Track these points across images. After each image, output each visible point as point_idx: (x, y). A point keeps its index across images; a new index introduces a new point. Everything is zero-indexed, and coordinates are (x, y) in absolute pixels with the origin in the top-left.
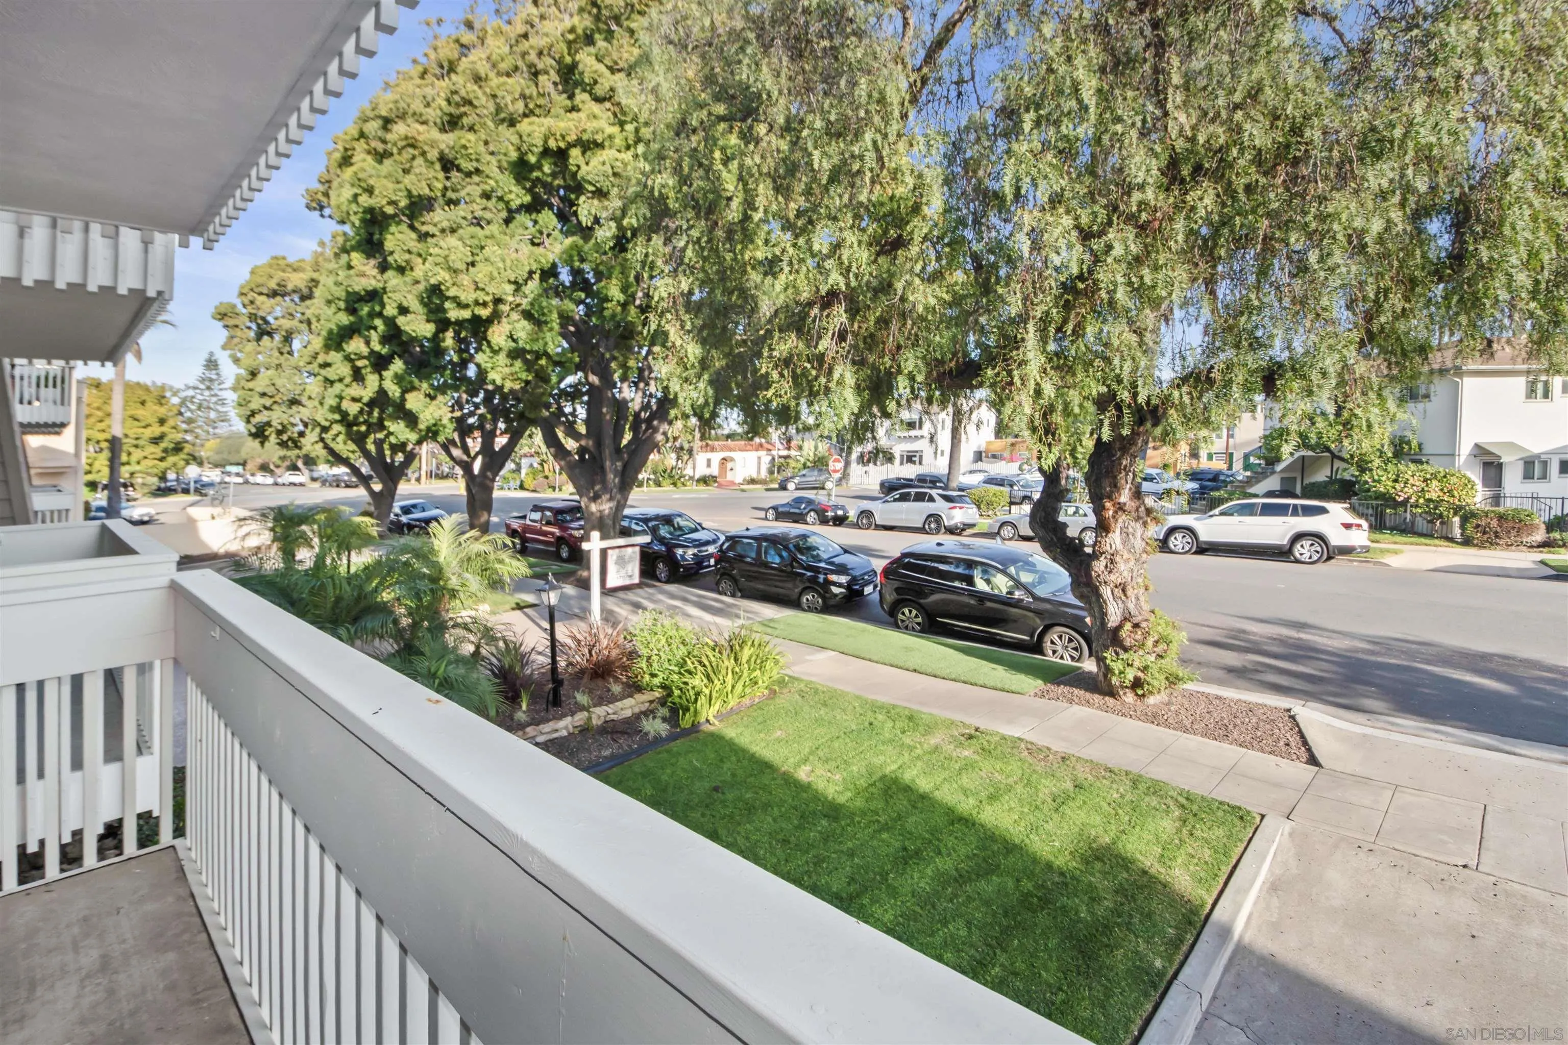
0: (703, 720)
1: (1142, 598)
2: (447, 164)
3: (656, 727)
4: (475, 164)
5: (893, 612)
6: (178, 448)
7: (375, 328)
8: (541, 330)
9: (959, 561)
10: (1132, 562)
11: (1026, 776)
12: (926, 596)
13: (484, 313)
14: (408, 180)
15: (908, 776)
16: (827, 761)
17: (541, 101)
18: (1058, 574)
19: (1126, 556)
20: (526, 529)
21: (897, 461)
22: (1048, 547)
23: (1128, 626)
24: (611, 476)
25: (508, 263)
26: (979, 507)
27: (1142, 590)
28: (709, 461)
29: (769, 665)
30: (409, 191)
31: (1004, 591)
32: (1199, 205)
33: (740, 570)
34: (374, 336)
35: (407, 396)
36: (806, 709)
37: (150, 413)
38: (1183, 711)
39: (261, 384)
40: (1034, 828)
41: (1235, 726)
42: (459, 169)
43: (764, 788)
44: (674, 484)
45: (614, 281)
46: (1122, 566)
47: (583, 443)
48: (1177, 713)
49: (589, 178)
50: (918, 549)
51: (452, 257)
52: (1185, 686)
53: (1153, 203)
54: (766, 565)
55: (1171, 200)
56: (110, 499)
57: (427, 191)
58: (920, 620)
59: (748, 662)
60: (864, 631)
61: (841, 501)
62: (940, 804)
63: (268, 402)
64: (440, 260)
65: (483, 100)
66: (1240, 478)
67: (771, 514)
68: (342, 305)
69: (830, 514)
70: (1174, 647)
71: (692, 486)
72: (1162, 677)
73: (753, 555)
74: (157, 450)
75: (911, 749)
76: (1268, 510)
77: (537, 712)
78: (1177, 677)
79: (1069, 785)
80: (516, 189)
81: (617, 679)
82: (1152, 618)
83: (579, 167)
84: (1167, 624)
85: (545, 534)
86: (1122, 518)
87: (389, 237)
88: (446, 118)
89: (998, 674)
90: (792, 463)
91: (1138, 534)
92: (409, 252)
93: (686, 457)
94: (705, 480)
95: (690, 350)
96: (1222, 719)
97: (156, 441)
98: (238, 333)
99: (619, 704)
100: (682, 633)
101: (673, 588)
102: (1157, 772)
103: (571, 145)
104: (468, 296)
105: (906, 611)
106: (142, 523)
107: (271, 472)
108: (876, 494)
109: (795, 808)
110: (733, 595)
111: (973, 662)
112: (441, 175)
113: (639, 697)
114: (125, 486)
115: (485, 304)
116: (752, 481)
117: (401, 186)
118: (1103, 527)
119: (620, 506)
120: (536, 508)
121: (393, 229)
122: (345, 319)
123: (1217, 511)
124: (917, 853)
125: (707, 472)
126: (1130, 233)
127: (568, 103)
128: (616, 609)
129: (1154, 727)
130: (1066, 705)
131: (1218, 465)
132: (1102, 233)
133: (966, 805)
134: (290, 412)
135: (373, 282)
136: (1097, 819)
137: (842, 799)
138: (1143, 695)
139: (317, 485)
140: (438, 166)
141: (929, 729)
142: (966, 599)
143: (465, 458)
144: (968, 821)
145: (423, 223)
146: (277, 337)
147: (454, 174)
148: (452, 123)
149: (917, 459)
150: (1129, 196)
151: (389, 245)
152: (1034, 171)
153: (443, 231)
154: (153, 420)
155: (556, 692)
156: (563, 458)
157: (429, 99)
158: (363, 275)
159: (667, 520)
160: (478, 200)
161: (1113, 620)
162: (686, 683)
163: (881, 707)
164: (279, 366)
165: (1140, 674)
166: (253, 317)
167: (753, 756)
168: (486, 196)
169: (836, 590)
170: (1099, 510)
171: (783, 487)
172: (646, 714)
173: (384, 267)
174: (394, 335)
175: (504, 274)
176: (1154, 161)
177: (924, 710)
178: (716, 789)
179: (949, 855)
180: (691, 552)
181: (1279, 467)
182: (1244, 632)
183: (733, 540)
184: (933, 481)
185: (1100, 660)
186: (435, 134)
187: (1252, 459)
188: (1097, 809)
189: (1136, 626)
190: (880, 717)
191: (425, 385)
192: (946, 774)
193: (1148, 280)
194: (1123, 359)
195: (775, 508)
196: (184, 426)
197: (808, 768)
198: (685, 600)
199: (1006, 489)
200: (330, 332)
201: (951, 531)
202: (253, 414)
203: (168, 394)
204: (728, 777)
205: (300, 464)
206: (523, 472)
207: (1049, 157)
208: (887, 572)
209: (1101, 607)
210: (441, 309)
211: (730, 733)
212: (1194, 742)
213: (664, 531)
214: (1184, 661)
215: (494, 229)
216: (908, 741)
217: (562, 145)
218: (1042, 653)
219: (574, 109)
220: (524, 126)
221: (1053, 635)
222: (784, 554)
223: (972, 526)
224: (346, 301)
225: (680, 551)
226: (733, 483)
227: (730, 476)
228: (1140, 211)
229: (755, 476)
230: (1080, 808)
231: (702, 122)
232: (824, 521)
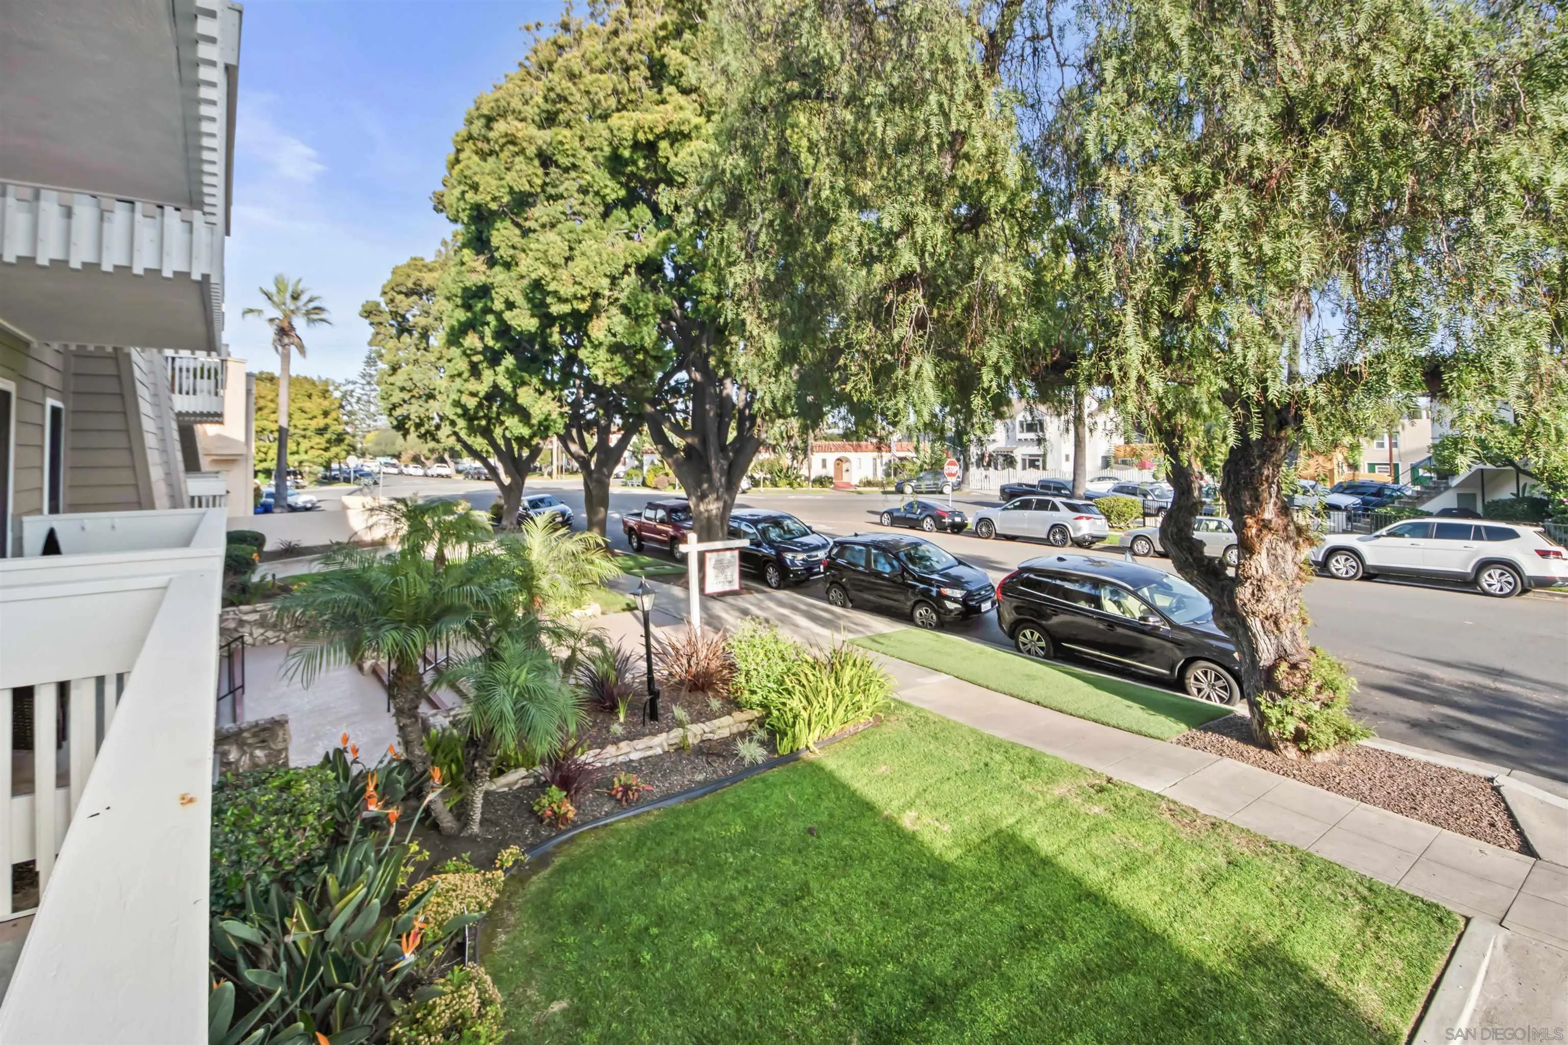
0: (802, 747)
1: (1299, 634)
2: (546, 160)
3: (752, 751)
4: (571, 160)
5: (1013, 631)
6: (339, 439)
7: (488, 324)
8: (639, 325)
9: (1083, 580)
10: (1284, 591)
11: (1169, 844)
12: (1049, 617)
13: (583, 307)
14: (509, 177)
15: (1027, 833)
16: (935, 807)
17: (632, 96)
18: (1199, 599)
19: (1276, 583)
20: (642, 526)
21: (1019, 465)
22: (1182, 568)
23: (1284, 666)
24: (716, 475)
25: (605, 257)
26: (1109, 519)
27: (1299, 624)
28: (824, 461)
29: (874, 688)
30: (511, 188)
31: (1138, 615)
32: (1325, 159)
33: (849, 579)
34: (488, 331)
35: (519, 391)
36: (915, 740)
37: (314, 406)
38: (1358, 774)
39: (400, 378)
40: (1179, 915)
41: (1424, 797)
42: (558, 166)
43: (864, 834)
44: (791, 485)
45: (708, 274)
46: (1271, 594)
47: (689, 440)
48: (1351, 775)
49: (677, 169)
50: (1038, 563)
51: (551, 252)
52: (1360, 742)
53: (1266, 158)
54: (878, 575)
55: (1289, 154)
56: (277, 486)
57: (527, 187)
58: (1043, 644)
59: (850, 684)
60: (981, 653)
61: (959, 507)
62: (1064, 872)
63: (406, 396)
64: (540, 255)
65: (578, 96)
66: (1409, 493)
67: (886, 519)
68: (459, 301)
69: (947, 520)
70: (1342, 695)
71: (808, 487)
72: (1330, 730)
73: (863, 563)
74: (321, 441)
75: (1032, 799)
76: (1444, 532)
77: (634, 725)
78: (1348, 732)
79: (1221, 861)
80: (611, 184)
81: (717, 693)
82: (1313, 659)
83: (668, 159)
84: (1332, 666)
85: (660, 532)
86: (1268, 537)
87: (494, 233)
88: (544, 115)
89: (1134, 714)
90: (909, 466)
91: (1289, 558)
92: (514, 247)
93: (801, 457)
94: (821, 481)
95: (767, 340)
96: (1408, 786)
97: (321, 431)
98: (383, 330)
99: (716, 722)
100: (782, 647)
101: (782, 594)
102: (1328, 851)
103: (659, 137)
104: (567, 290)
105: (1028, 632)
106: (307, 509)
107: (423, 465)
108: (997, 500)
109: (896, 863)
110: (844, 606)
111: (1105, 697)
112: (540, 171)
113: (738, 715)
114: (295, 473)
115: (583, 299)
116: (869, 484)
117: (504, 183)
118: (1246, 547)
119: (727, 507)
120: (653, 506)
121: (498, 225)
122: (462, 315)
123: (1384, 531)
124: (1037, 933)
125: (823, 472)
126: (1241, 193)
127: (658, 97)
128: (724, 615)
129: (1324, 791)
130: (1215, 756)
131: (1383, 477)
132: (1207, 195)
133: (1096, 877)
134: (426, 406)
135: (483, 278)
136: (1258, 910)
137: (951, 856)
138: (1308, 751)
139: (461, 477)
140: (536, 162)
141: (1053, 777)
142: (1093, 623)
143: (582, 453)
144: (1095, 898)
145: (526, 219)
146: (416, 334)
147: (553, 169)
148: (549, 120)
149: (1040, 463)
150: (1237, 150)
151: (495, 241)
152: (1121, 127)
153: (543, 226)
154: (318, 412)
155: (653, 703)
156: (670, 456)
157: (527, 97)
158: (474, 271)
159: (776, 522)
160: (576, 195)
161: (1266, 657)
162: (784, 704)
163: (999, 745)
164: (416, 361)
165: (1302, 725)
166: (394, 314)
167: (853, 793)
168: (584, 191)
169: (950, 605)
170: (1239, 527)
171: (900, 490)
172: (742, 735)
173: (492, 263)
174: (504, 331)
175: (600, 268)
176: (1263, 107)
177: (1048, 751)
178: (811, 831)
179: (1075, 941)
180: (801, 556)
181: (1455, 482)
182: (1427, 677)
183: (842, 546)
184: (1057, 488)
185: (1254, 706)
186: (533, 130)
187: (1421, 472)
188: (1256, 895)
189: (1294, 666)
190: (998, 757)
191: (535, 381)
192: (1071, 835)
193: (1268, 250)
194: (1246, 347)
195: (890, 513)
196: (345, 418)
197: (912, 814)
198: (794, 608)
199: (1139, 499)
200: (452, 328)
201: (1079, 543)
202: (394, 407)
203: (331, 388)
204: (825, 818)
205: (446, 456)
206: (645, 468)
207: (1140, 109)
208: (1007, 587)
209: (1250, 642)
210: (544, 305)
211: (831, 764)
212: (1374, 814)
213: (774, 534)
214: (1356, 710)
215: (591, 223)
216: (1027, 788)
217: (651, 137)
218: (1184, 690)
219: (663, 102)
220: (615, 120)
221: (1197, 670)
222: (895, 563)
223: (1103, 538)
224: (463, 298)
225: (789, 556)
226: (849, 485)
227: (846, 478)
228: (1251, 167)
229: (871, 478)
230: (1235, 892)
231: (772, 101)
232: (941, 528)
